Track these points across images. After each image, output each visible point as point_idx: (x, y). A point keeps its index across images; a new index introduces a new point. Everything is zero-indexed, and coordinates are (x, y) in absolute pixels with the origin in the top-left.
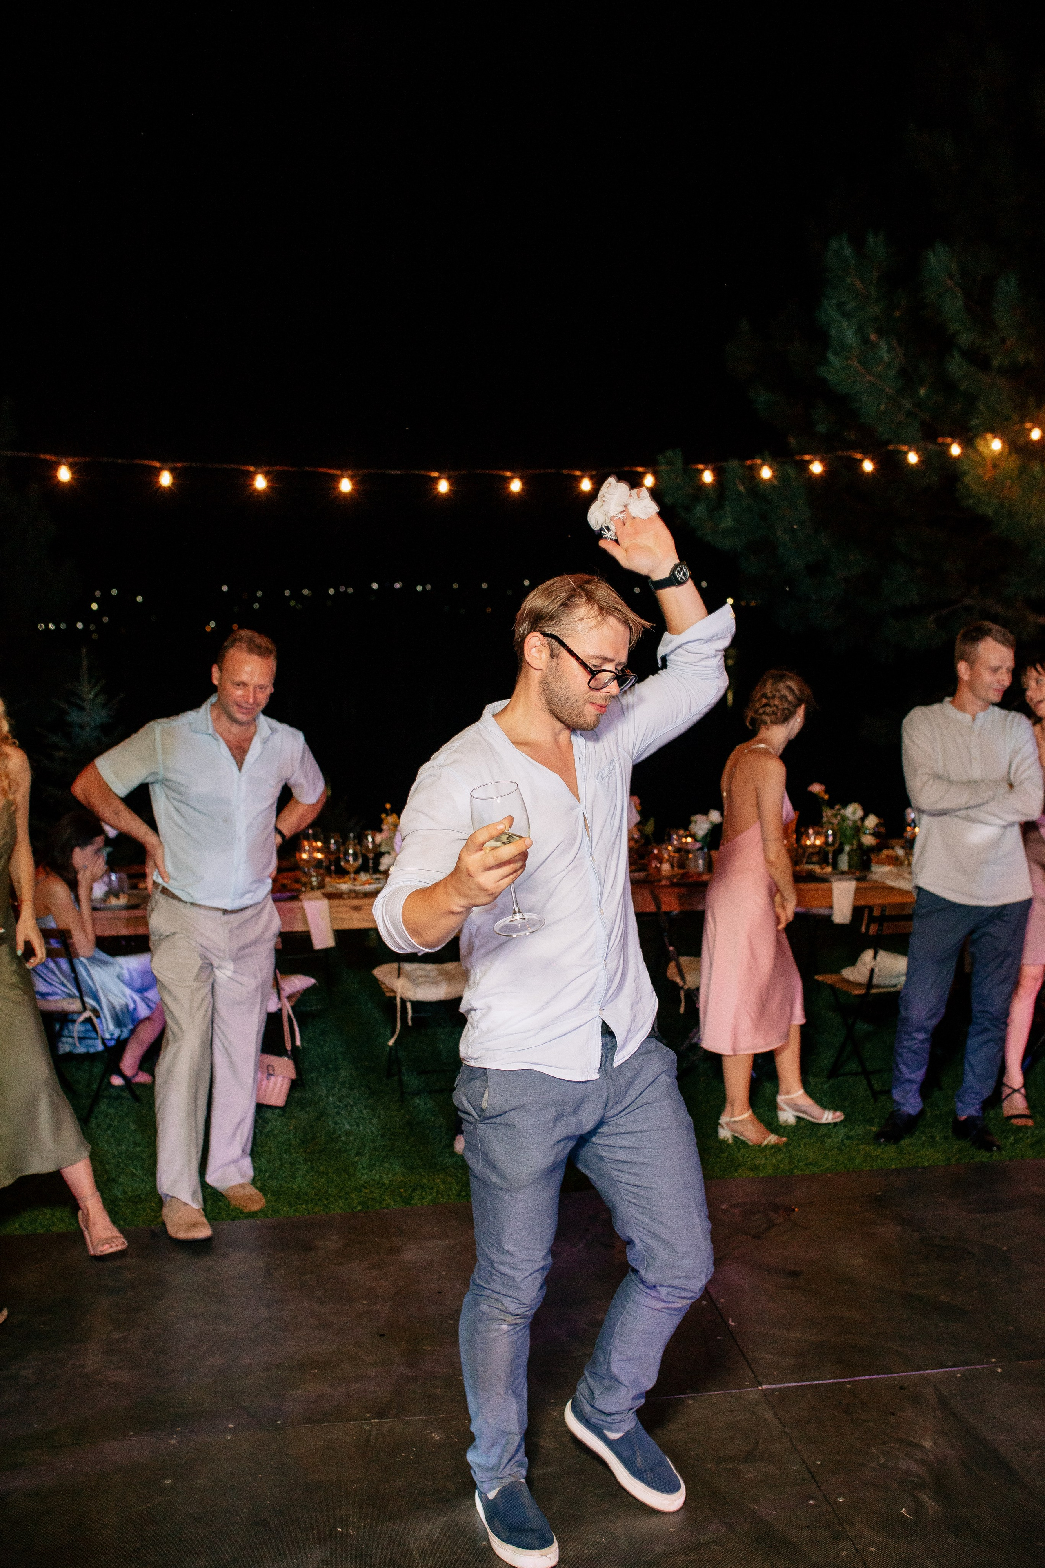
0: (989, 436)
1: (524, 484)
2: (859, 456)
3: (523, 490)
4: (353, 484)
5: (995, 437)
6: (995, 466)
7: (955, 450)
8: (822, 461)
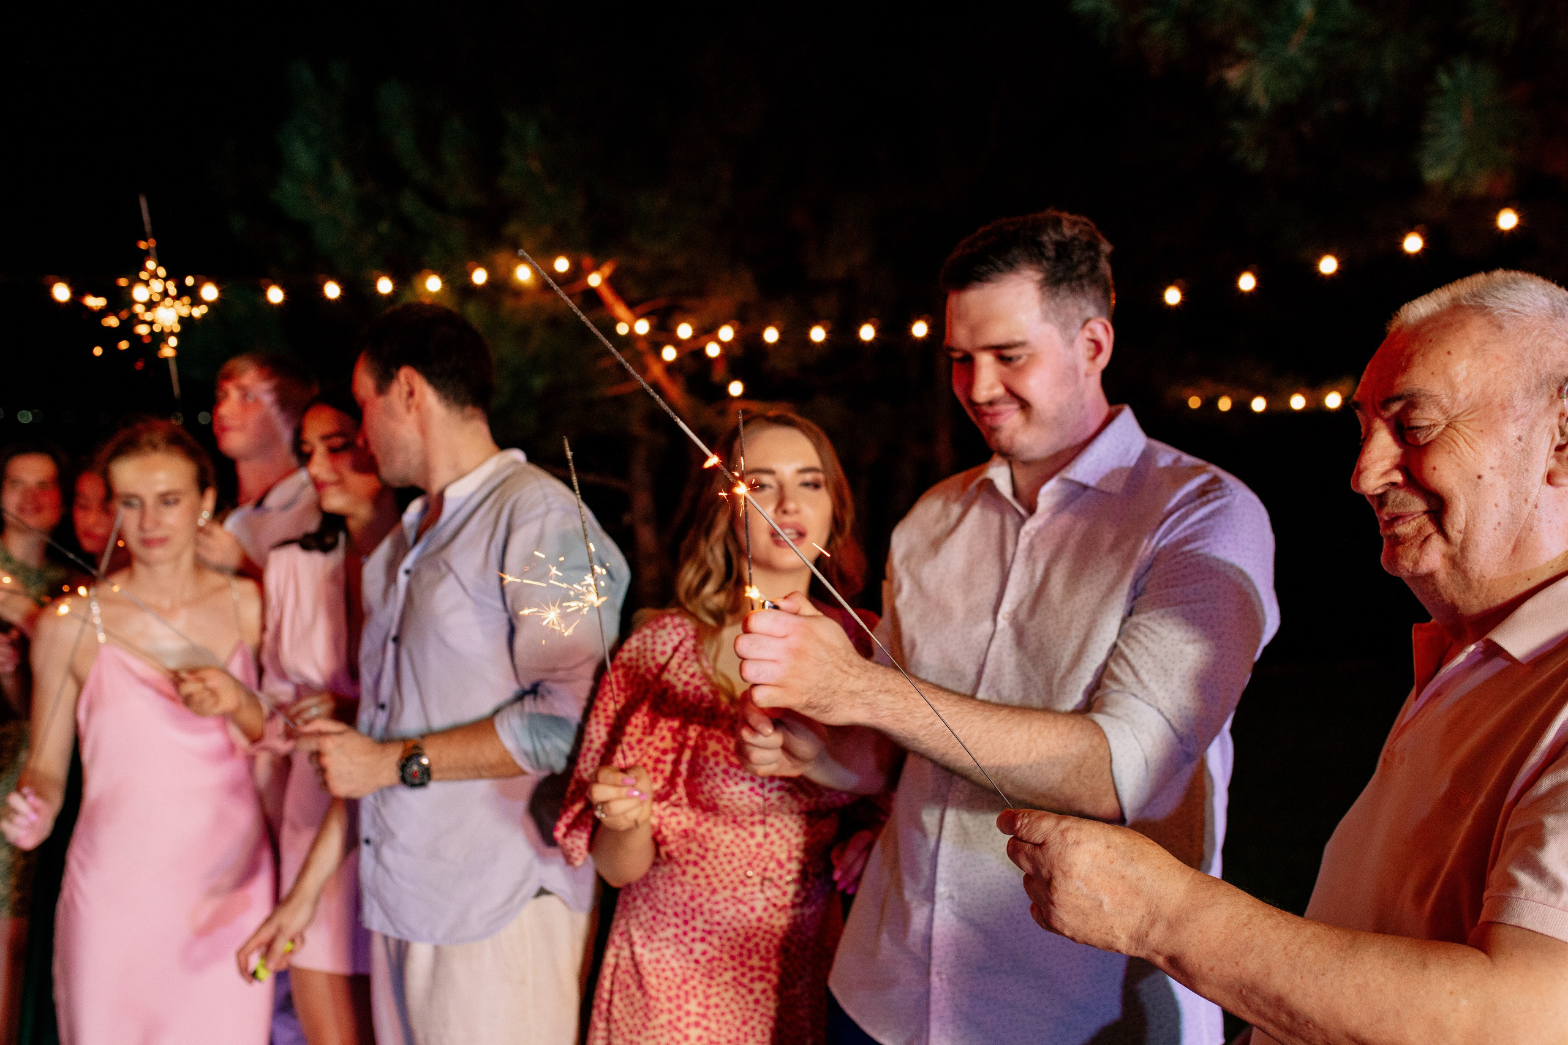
0: (427, 274)
2: (265, 282)
5: (433, 276)
7: (385, 286)
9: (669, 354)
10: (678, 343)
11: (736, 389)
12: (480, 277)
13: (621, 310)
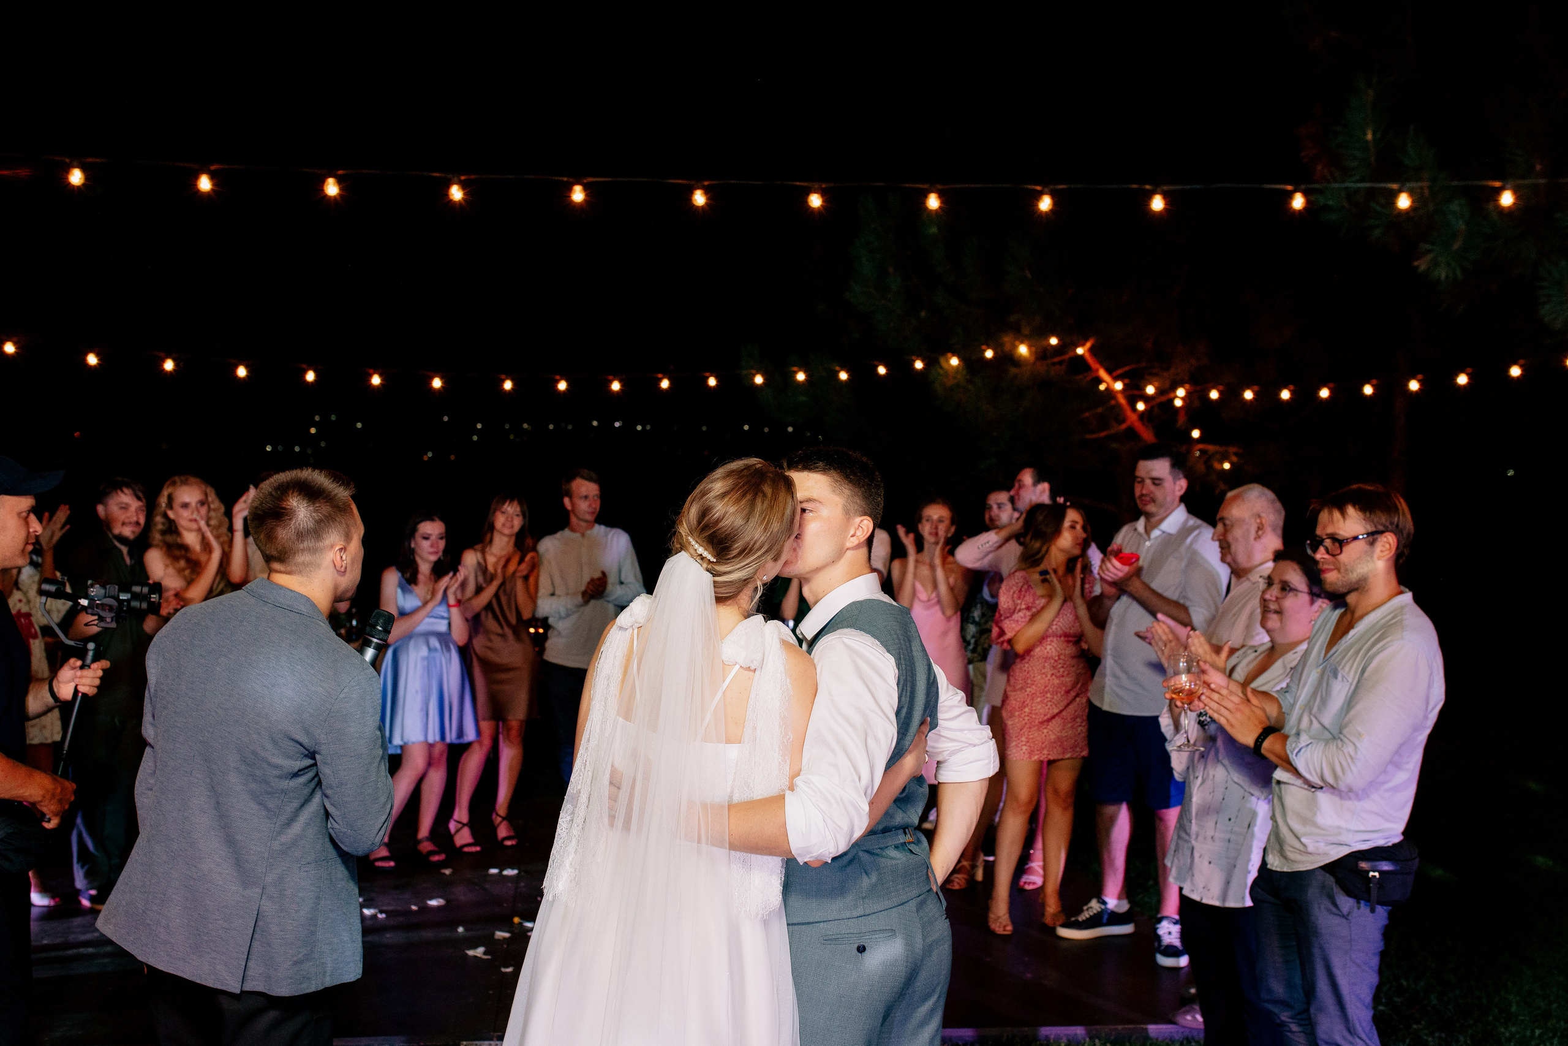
0: (949, 355)
1: (569, 385)
2: (837, 368)
3: (567, 389)
4: (442, 383)
5: (954, 356)
6: (954, 378)
7: (919, 365)
8: (805, 372)
9: (1141, 406)
10: (1146, 399)
11: (1196, 434)
12: (989, 354)
13: (1103, 374)
